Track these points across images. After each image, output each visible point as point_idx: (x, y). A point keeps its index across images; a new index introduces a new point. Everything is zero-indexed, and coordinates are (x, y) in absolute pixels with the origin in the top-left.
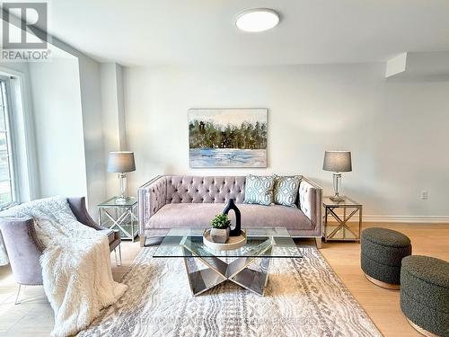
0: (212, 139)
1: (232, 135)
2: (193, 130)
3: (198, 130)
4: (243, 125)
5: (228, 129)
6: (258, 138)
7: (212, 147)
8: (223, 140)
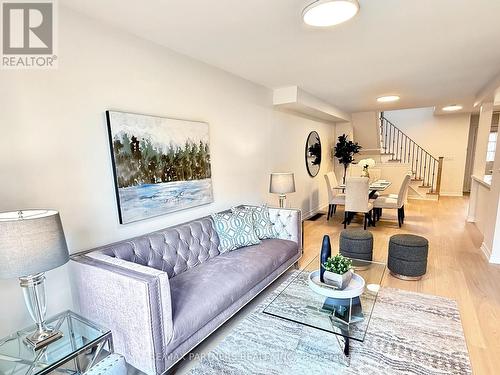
0: (152, 167)
1: (177, 160)
2: (121, 151)
3: (129, 152)
4: (187, 146)
5: (171, 151)
6: (203, 164)
7: (153, 181)
8: (165, 168)
